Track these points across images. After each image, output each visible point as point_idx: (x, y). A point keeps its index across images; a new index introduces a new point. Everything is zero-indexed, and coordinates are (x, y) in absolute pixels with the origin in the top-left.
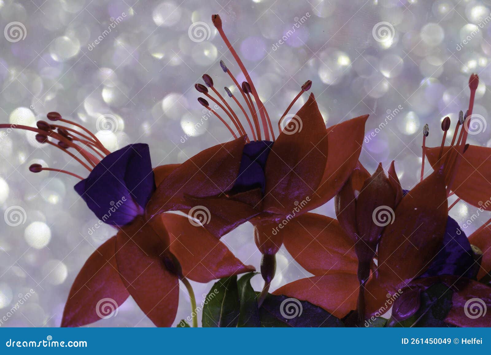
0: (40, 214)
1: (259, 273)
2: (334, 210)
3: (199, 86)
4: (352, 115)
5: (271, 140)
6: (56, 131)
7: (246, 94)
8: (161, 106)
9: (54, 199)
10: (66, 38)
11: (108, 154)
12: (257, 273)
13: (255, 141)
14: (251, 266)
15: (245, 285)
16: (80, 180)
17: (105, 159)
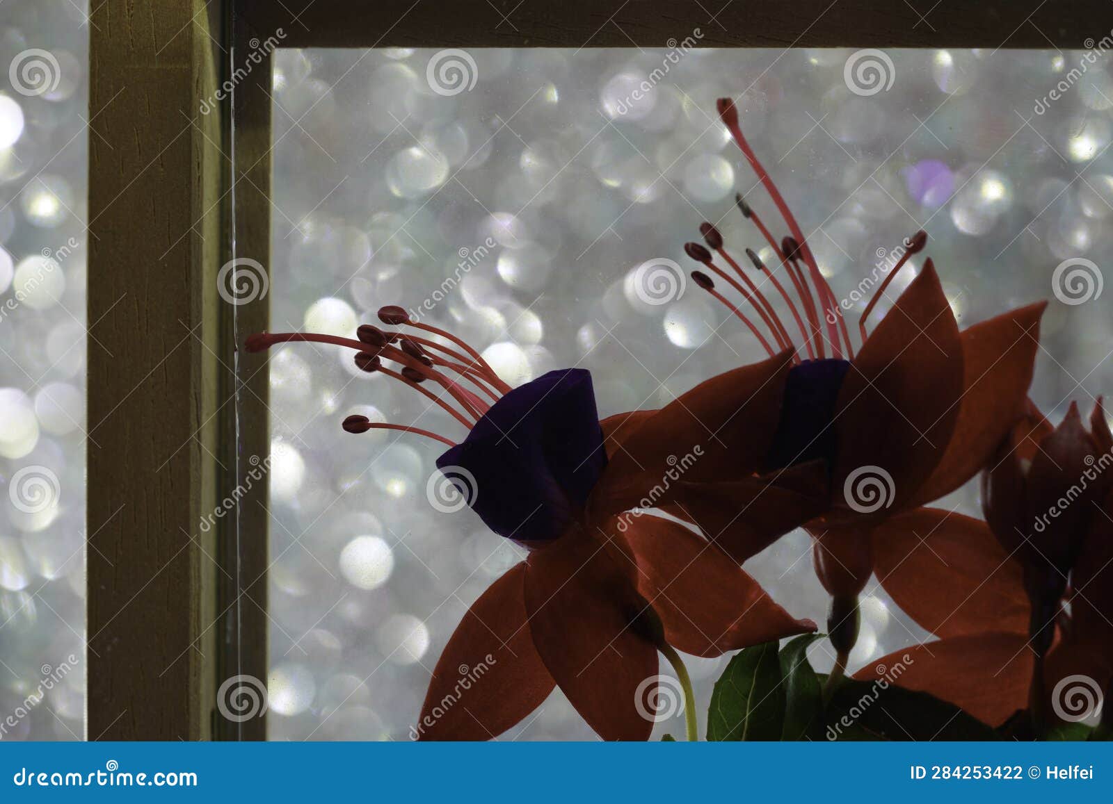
0: (368, 518)
1: (825, 635)
2: (978, 501)
3: (692, 248)
4: (1014, 303)
5: (846, 357)
6: (398, 346)
7: (791, 264)
8: (621, 291)
9: (397, 487)
10: (416, 152)
11: (507, 393)
12: (821, 635)
13: (812, 360)
14: (808, 621)
15: (795, 661)
16: (449, 447)
17: (500, 403)
